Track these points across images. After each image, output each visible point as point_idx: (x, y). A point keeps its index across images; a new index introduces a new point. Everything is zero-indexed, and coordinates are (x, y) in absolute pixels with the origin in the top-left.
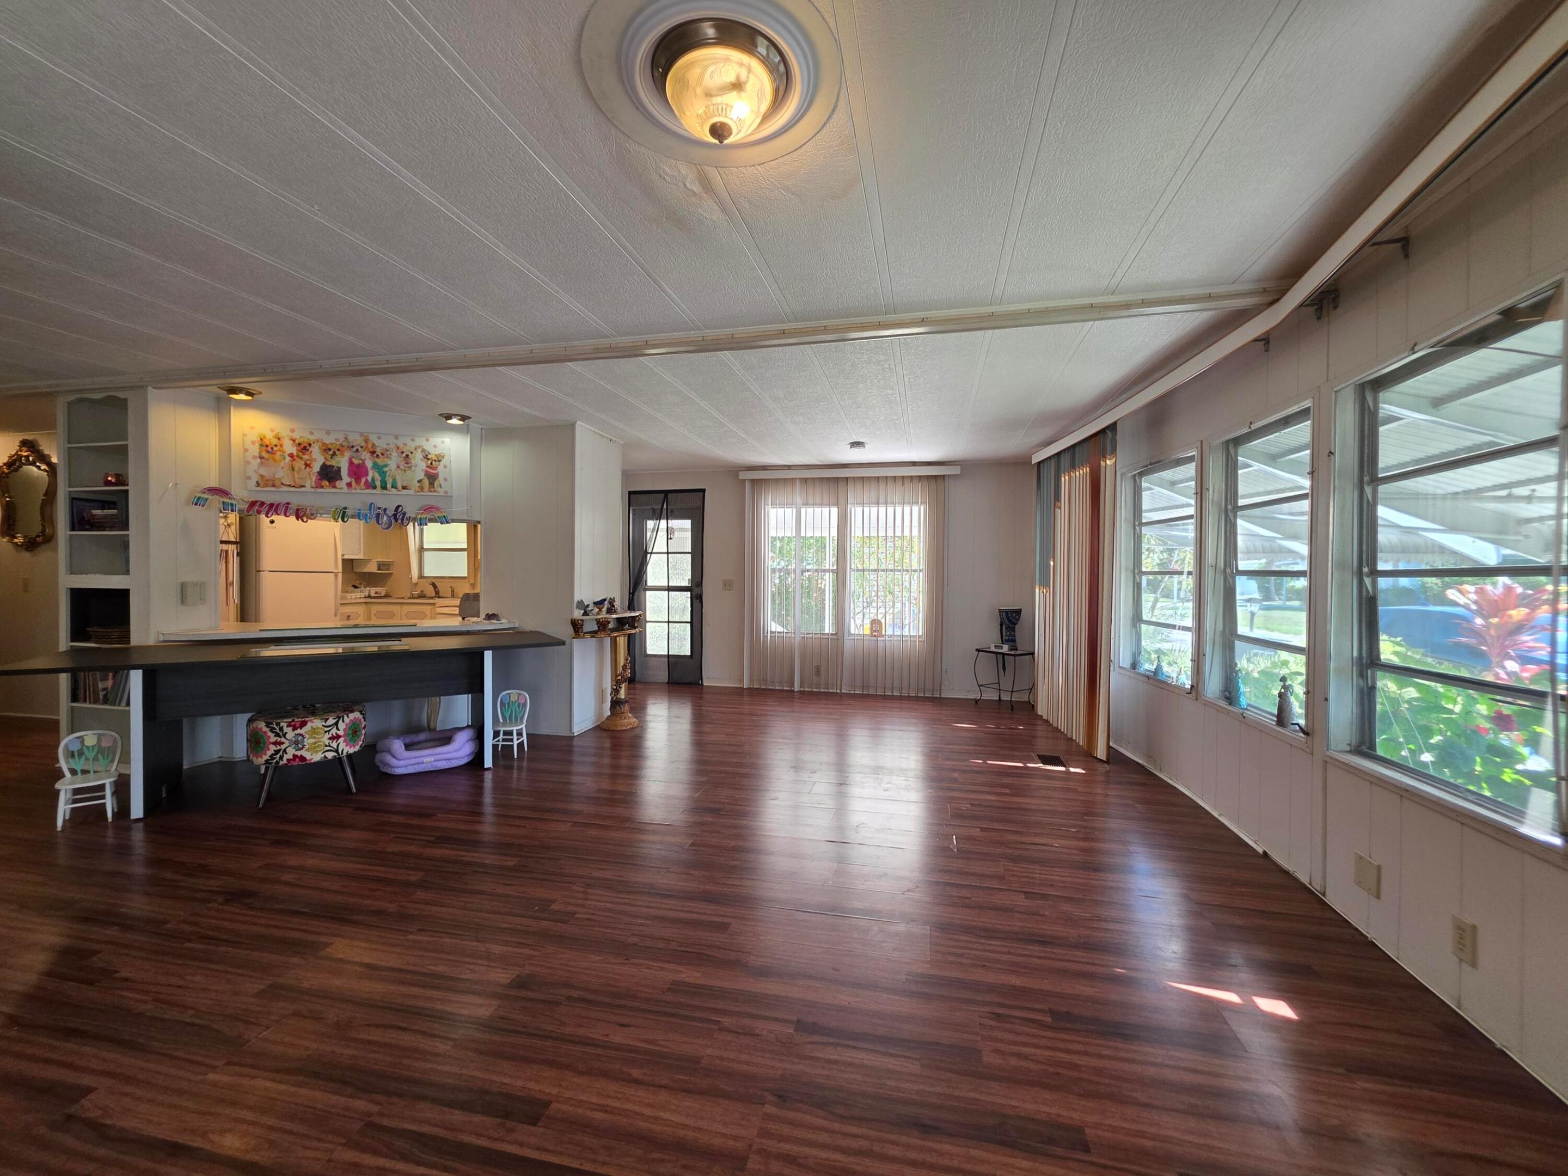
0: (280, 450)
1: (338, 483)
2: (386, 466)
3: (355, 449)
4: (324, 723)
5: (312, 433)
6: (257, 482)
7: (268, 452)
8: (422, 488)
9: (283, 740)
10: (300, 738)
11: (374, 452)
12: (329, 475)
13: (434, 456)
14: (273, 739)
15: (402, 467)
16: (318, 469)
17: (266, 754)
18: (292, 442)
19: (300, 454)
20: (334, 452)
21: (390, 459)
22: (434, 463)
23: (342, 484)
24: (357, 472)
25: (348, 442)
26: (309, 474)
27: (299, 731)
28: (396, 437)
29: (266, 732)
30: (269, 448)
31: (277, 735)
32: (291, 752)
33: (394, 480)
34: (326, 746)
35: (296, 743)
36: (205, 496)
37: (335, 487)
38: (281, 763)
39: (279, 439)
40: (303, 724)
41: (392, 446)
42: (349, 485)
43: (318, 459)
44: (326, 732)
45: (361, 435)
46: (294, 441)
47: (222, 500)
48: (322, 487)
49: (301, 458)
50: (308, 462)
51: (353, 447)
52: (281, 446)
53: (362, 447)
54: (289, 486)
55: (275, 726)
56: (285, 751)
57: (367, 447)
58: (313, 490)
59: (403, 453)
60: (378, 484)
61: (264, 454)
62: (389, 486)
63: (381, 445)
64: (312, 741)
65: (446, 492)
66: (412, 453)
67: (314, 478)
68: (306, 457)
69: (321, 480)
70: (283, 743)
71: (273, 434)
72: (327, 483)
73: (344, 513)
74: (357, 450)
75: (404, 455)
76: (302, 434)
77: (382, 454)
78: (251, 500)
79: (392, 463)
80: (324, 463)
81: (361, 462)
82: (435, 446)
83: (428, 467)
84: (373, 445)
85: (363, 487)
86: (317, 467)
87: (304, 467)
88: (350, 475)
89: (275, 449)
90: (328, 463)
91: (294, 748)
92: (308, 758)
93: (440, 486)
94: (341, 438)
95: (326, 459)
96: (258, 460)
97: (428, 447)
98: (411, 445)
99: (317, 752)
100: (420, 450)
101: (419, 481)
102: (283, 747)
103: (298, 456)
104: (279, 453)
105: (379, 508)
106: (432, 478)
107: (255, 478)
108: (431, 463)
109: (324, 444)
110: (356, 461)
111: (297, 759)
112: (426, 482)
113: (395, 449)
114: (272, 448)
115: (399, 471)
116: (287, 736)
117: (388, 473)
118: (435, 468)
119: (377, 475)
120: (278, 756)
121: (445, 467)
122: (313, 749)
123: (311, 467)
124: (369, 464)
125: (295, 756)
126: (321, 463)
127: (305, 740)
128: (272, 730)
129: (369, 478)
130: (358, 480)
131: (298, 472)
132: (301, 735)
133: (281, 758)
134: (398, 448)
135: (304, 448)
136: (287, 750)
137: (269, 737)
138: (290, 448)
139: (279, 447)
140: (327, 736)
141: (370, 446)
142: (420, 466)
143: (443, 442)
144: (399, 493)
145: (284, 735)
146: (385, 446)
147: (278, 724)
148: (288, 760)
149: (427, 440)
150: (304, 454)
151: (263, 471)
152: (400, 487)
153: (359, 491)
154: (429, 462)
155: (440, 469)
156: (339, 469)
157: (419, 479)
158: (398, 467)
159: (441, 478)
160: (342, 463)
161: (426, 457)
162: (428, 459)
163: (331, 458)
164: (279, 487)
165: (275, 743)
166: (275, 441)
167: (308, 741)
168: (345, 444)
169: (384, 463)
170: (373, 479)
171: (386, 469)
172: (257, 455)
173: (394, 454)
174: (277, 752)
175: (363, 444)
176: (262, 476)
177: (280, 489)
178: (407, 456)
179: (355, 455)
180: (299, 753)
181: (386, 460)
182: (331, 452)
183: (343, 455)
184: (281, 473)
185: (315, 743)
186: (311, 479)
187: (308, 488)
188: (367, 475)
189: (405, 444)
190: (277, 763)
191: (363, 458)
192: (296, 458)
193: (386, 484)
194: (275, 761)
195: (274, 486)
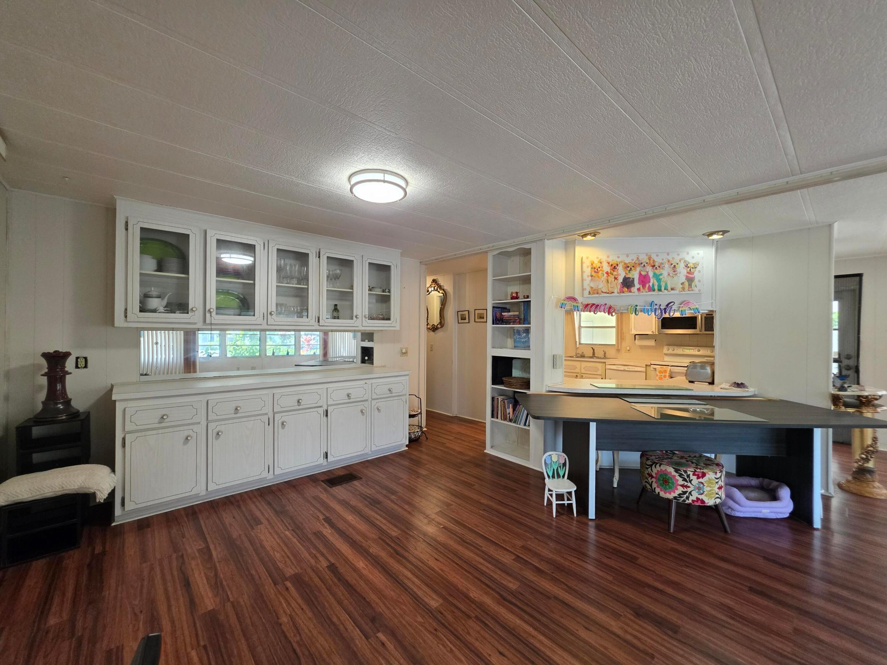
0: (601, 270)
1: (632, 288)
2: (661, 274)
3: (643, 265)
4: (715, 476)
5: (618, 257)
6: (589, 292)
7: (595, 272)
8: (683, 289)
9: (689, 484)
10: (702, 485)
11: (654, 266)
12: (627, 283)
13: (692, 265)
14: (682, 483)
15: (671, 275)
16: (622, 281)
17: (674, 492)
18: (608, 264)
19: (612, 271)
20: (631, 268)
21: (664, 269)
22: (692, 269)
23: (634, 289)
24: (644, 280)
25: (639, 261)
26: (616, 284)
27: (701, 480)
28: (668, 254)
29: (674, 476)
30: (596, 269)
31: (685, 480)
32: (695, 495)
33: (666, 284)
34: (717, 494)
35: (699, 488)
36: (565, 302)
37: (630, 292)
38: (687, 502)
39: (601, 263)
40: (704, 475)
41: (665, 260)
42: (639, 289)
43: (621, 273)
44: (717, 483)
45: (647, 255)
46: (609, 263)
47: (573, 304)
48: (623, 292)
49: (613, 274)
50: (616, 277)
51: (642, 263)
52: (602, 267)
53: (647, 263)
54: (606, 293)
55: (683, 473)
56: (690, 493)
57: (650, 263)
58: (618, 295)
59: (672, 264)
60: (656, 288)
61: (593, 274)
62: (663, 288)
63: (658, 260)
64: (708, 489)
65: (699, 290)
66: (677, 264)
67: (619, 287)
68: (615, 273)
69: (623, 287)
70: (689, 487)
71: (598, 260)
72: (626, 289)
73: (636, 309)
74: (644, 265)
75: (673, 266)
76: (613, 259)
77: (659, 267)
78: (586, 303)
79: (665, 272)
80: (625, 276)
81: (646, 273)
82: (693, 257)
83: (688, 273)
84: (654, 261)
85: (647, 291)
86: (621, 280)
87: (614, 279)
88: (639, 283)
89: (599, 269)
90: (627, 276)
91: (697, 492)
92: (706, 502)
93: (696, 286)
94: (635, 259)
95: (626, 273)
96: (590, 277)
97: (688, 258)
98: (677, 259)
99: (712, 498)
100: (682, 261)
101: (682, 284)
102: (689, 490)
103: (610, 273)
104: (600, 272)
105: (656, 305)
106: (690, 280)
107: (588, 289)
108: (690, 270)
109: (625, 263)
110: (643, 273)
111: (699, 501)
112: (687, 284)
113: (667, 262)
114: (597, 269)
115: (670, 278)
116: (692, 482)
117: (662, 280)
118: (693, 273)
119: (655, 281)
120: (685, 496)
121: (699, 272)
122: (709, 495)
123: (617, 280)
124: (651, 274)
125: (698, 499)
126: (623, 276)
127: (705, 487)
128: (681, 475)
129: (651, 284)
130: (644, 286)
131: (611, 284)
132: (702, 483)
133: (688, 498)
134: (669, 261)
135: (614, 268)
136: (692, 493)
137: (678, 480)
138: (607, 268)
139: (601, 268)
140: (717, 486)
141: (652, 262)
142: (682, 271)
143: (698, 254)
144: (669, 293)
145: (690, 481)
146: (661, 261)
147: (686, 472)
148: (693, 501)
149: (688, 253)
150: (614, 271)
151: (592, 285)
152: (669, 289)
153: (645, 293)
154: (689, 269)
155: (696, 275)
156: (633, 279)
157: (681, 282)
158: (669, 275)
159: (696, 280)
160: (635, 275)
161: (687, 266)
162: (688, 267)
163: (629, 272)
164: (600, 294)
165: (683, 486)
166: (599, 265)
167: (706, 489)
168: (637, 262)
169: (660, 273)
170: (653, 285)
171: (661, 277)
172: (590, 274)
173: (667, 266)
174: (685, 493)
175: (648, 261)
176: (592, 288)
177: (601, 295)
178: (675, 266)
179: (642, 269)
180: (700, 497)
181: (661, 270)
182: (629, 269)
183: (635, 270)
184: (602, 285)
185: (710, 491)
186: (617, 288)
187: (616, 294)
188: (649, 282)
189: (673, 258)
190: (684, 501)
191: (647, 270)
192: (609, 274)
193: (661, 287)
194: (682, 499)
195: (598, 293)
